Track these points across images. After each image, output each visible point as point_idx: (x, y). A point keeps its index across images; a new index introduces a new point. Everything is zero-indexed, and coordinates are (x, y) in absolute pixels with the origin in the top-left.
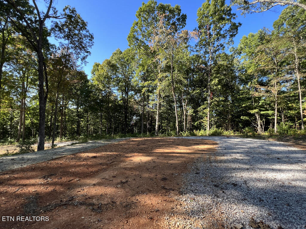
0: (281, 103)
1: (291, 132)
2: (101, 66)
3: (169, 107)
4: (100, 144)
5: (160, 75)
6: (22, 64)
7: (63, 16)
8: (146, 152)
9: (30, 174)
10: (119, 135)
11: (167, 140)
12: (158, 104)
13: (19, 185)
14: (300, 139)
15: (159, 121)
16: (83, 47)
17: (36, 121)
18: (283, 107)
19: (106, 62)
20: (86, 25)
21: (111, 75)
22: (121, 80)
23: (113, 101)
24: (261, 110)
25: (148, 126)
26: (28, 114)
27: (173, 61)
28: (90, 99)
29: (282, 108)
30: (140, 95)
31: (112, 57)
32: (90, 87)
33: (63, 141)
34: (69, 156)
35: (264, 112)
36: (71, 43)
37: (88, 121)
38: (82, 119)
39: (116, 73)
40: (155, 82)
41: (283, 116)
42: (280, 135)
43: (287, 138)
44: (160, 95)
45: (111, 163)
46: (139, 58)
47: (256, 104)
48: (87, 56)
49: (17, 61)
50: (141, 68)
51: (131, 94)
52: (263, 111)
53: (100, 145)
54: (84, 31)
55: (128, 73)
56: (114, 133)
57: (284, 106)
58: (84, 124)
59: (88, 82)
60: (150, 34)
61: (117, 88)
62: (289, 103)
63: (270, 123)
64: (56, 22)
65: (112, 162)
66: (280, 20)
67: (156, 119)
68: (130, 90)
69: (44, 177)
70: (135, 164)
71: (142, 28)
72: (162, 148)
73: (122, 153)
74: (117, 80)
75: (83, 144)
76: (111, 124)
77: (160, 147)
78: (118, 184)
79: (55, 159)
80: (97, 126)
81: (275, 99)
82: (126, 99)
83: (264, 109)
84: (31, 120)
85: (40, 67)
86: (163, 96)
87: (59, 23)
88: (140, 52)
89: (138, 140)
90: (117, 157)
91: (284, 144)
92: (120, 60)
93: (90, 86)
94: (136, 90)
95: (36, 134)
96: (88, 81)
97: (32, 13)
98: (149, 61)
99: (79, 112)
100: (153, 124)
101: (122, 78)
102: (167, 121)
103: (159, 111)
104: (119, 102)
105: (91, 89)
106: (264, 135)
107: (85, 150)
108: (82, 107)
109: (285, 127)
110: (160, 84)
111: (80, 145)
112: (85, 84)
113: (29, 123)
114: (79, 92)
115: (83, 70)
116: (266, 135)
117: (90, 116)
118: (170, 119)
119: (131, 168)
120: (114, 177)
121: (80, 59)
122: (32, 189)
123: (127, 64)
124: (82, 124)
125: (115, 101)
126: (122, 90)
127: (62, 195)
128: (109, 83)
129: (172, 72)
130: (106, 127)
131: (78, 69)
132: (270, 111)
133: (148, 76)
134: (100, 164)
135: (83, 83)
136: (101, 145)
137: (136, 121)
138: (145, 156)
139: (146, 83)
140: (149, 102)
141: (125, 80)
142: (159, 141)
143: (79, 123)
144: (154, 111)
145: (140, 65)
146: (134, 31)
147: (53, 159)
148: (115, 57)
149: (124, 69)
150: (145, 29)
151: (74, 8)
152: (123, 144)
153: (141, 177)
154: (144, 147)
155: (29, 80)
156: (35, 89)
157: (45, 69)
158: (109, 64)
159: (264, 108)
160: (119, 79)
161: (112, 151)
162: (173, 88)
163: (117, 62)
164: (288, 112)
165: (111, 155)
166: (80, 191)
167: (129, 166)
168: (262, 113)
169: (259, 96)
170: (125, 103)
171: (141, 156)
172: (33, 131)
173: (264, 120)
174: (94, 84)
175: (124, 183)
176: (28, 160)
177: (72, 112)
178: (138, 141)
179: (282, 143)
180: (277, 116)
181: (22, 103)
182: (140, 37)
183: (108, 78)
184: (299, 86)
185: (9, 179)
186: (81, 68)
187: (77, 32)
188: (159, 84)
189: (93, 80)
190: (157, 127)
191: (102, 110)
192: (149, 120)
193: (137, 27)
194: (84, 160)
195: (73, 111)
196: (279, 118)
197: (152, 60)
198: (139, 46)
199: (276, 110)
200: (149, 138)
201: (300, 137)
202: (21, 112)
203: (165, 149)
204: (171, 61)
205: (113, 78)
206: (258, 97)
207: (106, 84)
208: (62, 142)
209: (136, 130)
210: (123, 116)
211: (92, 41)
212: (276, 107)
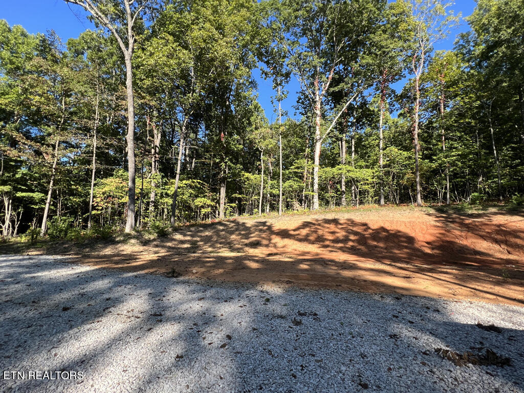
0: (60, 181)
1: (72, 234)
14: (86, 246)
18: (63, 189)
24: (17, 190)
29: (60, 190)
35: (24, 194)
41: (59, 205)
42: (51, 241)
43: (64, 246)
47: (6, 175)
52: (23, 191)
57: (65, 187)
62: (72, 183)
63: (34, 216)
66: (79, 43)
81: (52, 171)
83: (24, 188)
91: (64, 260)
106: (17, 243)
109: (63, 225)
116: (22, 243)
132: (37, 193)
159: (25, 185)
164: (70, 199)
168: (19, 194)
169: (19, 159)
173: (21, 210)
179: (59, 257)
180: (50, 204)
184: (94, 158)
196: (52, 207)
199: (50, 193)
201: (86, 242)
206: (16, 161)
212: (51, 187)
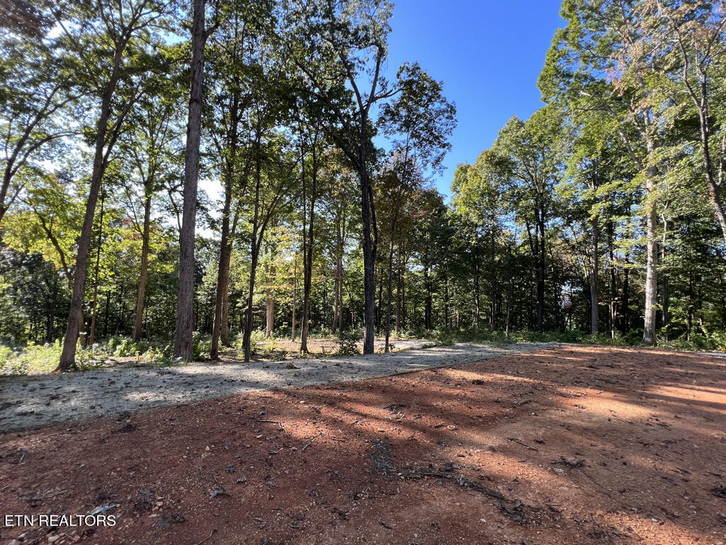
2: (472, 170)
3: (698, 251)
4: (483, 354)
5: (654, 158)
6: (337, 197)
7: (398, 88)
8: (625, 392)
9: (368, 396)
10: (524, 334)
11: (702, 360)
12: (650, 247)
13: (357, 413)
15: (656, 299)
16: (436, 138)
17: (357, 298)
19: (484, 157)
20: (439, 89)
21: (497, 187)
22: (524, 194)
23: (504, 248)
25: (614, 314)
26: (346, 285)
27: (706, 101)
28: (452, 247)
30: (583, 225)
31: (499, 141)
32: (449, 222)
33: (403, 339)
34: (425, 372)
36: (412, 136)
37: (447, 299)
38: (436, 294)
39: (508, 179)
40: (634, 182)
44: (656, 219)
45: (522, 404)
46: (574, 125)
48: (444, 154)
49: (331, 194)
50: (582, 151)
51: (553, 225)
53: (485, 356)
54: (435, 103)
55: (544, 171)
56: (510, 329)
58: (440, 305)
59: (446, 212)
60: (607, 49)
61: (513, 214)
64: (387, 104)
65: (526, 403)
67: (644, 294)
68: (550, 215)
69: (391, 408)
70: (594, 419)
71: (580, 39)
72: (687, 386)
73: (547, 383)
74: (513, 196)
75: (446, 350)
76: (499, 305)
77: (676, 380)
78: (554, 463)
79: (402, 374)
80: (466, 308)
82: (539, 239)
84: (350, 295)
85: (364, 196)
86: (669, 219)
87: (391, 104)
88: (578, 106)
89: (587, 351)
90: (536, 392)
92: (520, 143)
93: (450, 218)
94: (568, 212)
95: (357, 321)
96: (444, 209)
97: (349, 102)
98: (608, 125)
99: (429, 278)
100: (634, 307)
101: (526, 189)
102: (688, 297)
103: (652, 268)
104: (521, 249)
105: (452, 225)
107: (456, 364)
108: (434, 266)
110: (656, 182)
111: (440, 349)
112: (439, 216)
113: (348, 301)
114: (428, 236)
115: (434, 187)
117: (451, 286)
118: (699, 291)
119: (586, 429)
120: (541, 442)
121: (429, 165)
122: (376, 427)
123: (540, 149)
124: (436, 304)
125: (510, 249)
126: (527, 219)
127: (428, 454)
128: (492, 205)
129: (707, 135)
130: (488, 314)
131: (426, 186)
133: (607, 168)
134: (496, 402)
135: (434, 214)
136: (487, 354)
137: (571, 297)
138: (625, 402)
139: (602, 190)
140: (615, 243)
141: (534, 192)
142: (668, 362)
143: (429, 301)
144: (635, 269)
145: (579, 143)
146: (556, 57)
147: (397, 375)
148: (506, 140)
149: (531, 163)
150: (593, 38)
151: (417, 64)
152: (544, 358)
153: (625, 464)
154: (616, 376)
155: (347, 223)
156: (355, 238)
157: (371, 200)
158: (491, 159)
160: (518, 193)
161: (518, 374)
162: (712, 188)
163: (510, 150)
165: (520, 385)
166: (463, 456)
167: (576, 422)
170: (537, 250)
171: (609, 398)
172: (354, 315)
174: (459, 213)
175: (573, 466)
176: (360, 369)
177: (416, 279)
178: (590, 354)
181: (338, 265)
182: (578, 68)
183: (489, 194)
185: (340, 399)
186: (430, 183)
187: (422, 110)
188: (649, 185)
189: (456, 205)
190: (652, 318)
191: (479, 272)
192: (616, 294)
193: (566, 42)
194: (456, 385)
195: (417, 276)
197: (621, 120)
198: (575, 93)
200: (626, 350)
202: (337, 280)
203: (698, 390)
204: (699, 103)
205: (504, 193)
207: (487, 209)
208: (401, 340)
209: (571, 323)
210: (534, 285)
211: (452, 118)
